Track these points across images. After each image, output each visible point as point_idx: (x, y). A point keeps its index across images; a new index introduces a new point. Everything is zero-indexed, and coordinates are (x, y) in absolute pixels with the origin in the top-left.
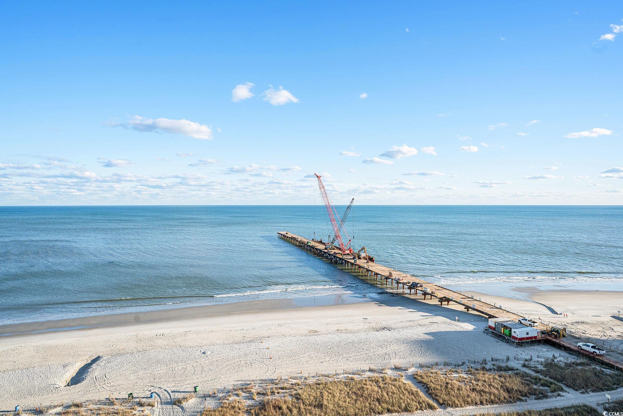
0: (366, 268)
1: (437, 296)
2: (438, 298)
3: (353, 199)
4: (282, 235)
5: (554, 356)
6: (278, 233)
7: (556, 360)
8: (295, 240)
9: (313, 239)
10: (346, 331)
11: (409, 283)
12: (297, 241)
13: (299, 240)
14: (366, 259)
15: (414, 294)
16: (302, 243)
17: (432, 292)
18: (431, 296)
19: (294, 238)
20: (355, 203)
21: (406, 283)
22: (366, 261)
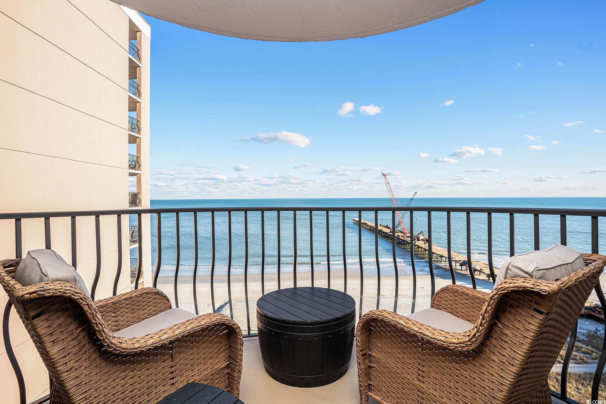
0: (424, 248)
1: (484, 272)
2: (487, 274)
3: (416, 193)
4: (356, 221)
5: (597, 329)
6: (353, 220)
7: (598, 333)
8: (366, 225)
9: (381, 225)
10: (407, 296)
11: (460, 261)
12: (368, 226)
13: (370, 225)
14: (424, 241)
15: (465, 270)
16: (372, 227)
17: (481, 269)
18: (480, 272)
19: (366, 223)
20: (417, 196)
21: (458, 261)
22: (424, 242)
